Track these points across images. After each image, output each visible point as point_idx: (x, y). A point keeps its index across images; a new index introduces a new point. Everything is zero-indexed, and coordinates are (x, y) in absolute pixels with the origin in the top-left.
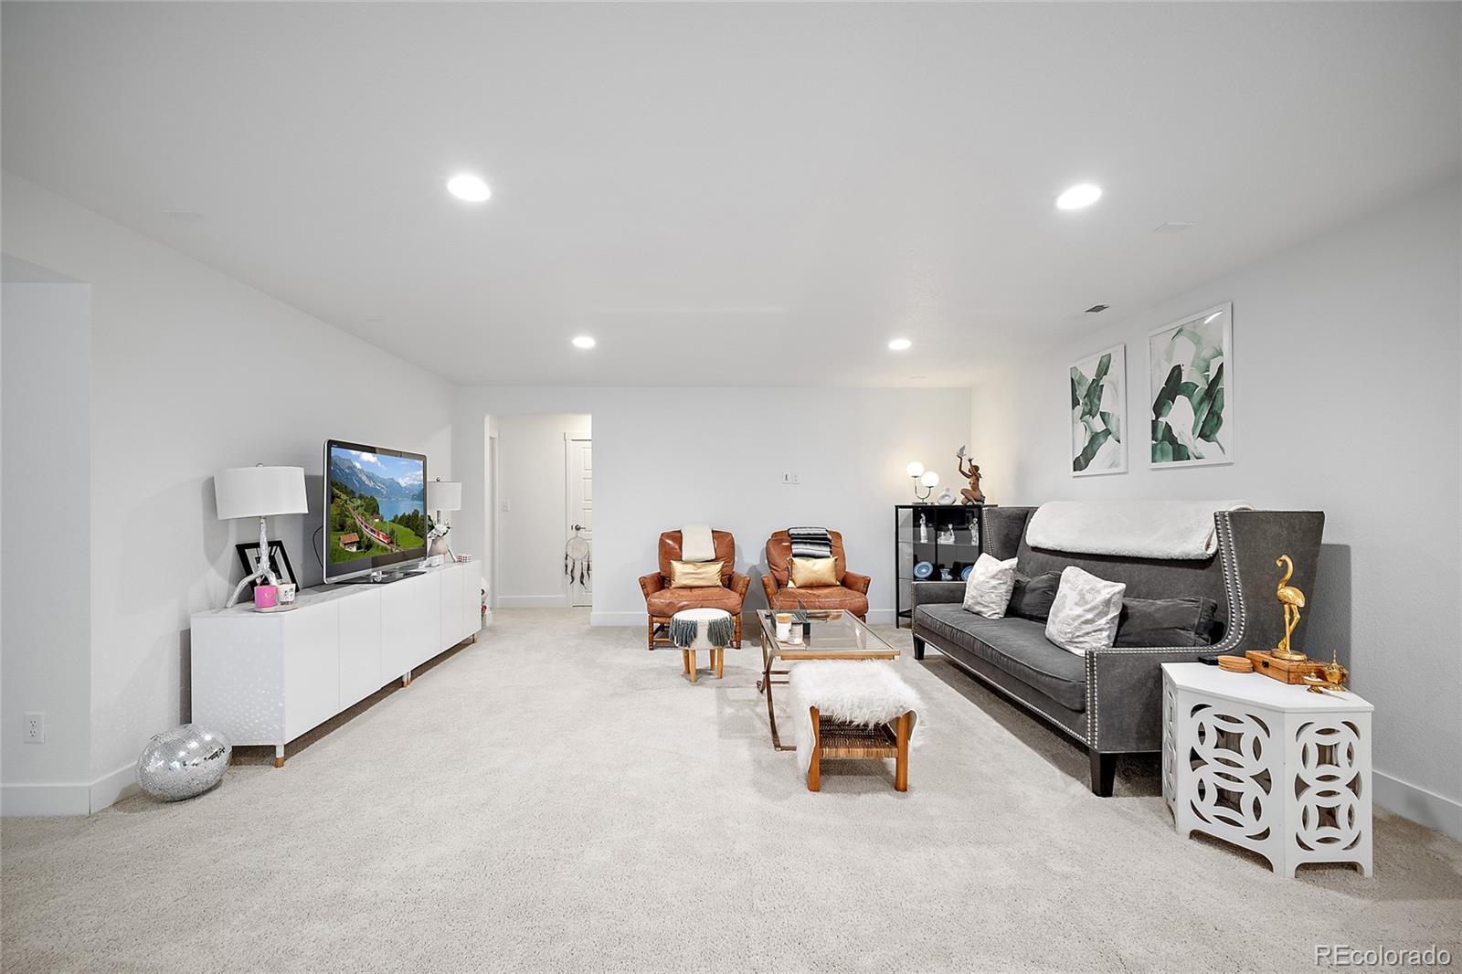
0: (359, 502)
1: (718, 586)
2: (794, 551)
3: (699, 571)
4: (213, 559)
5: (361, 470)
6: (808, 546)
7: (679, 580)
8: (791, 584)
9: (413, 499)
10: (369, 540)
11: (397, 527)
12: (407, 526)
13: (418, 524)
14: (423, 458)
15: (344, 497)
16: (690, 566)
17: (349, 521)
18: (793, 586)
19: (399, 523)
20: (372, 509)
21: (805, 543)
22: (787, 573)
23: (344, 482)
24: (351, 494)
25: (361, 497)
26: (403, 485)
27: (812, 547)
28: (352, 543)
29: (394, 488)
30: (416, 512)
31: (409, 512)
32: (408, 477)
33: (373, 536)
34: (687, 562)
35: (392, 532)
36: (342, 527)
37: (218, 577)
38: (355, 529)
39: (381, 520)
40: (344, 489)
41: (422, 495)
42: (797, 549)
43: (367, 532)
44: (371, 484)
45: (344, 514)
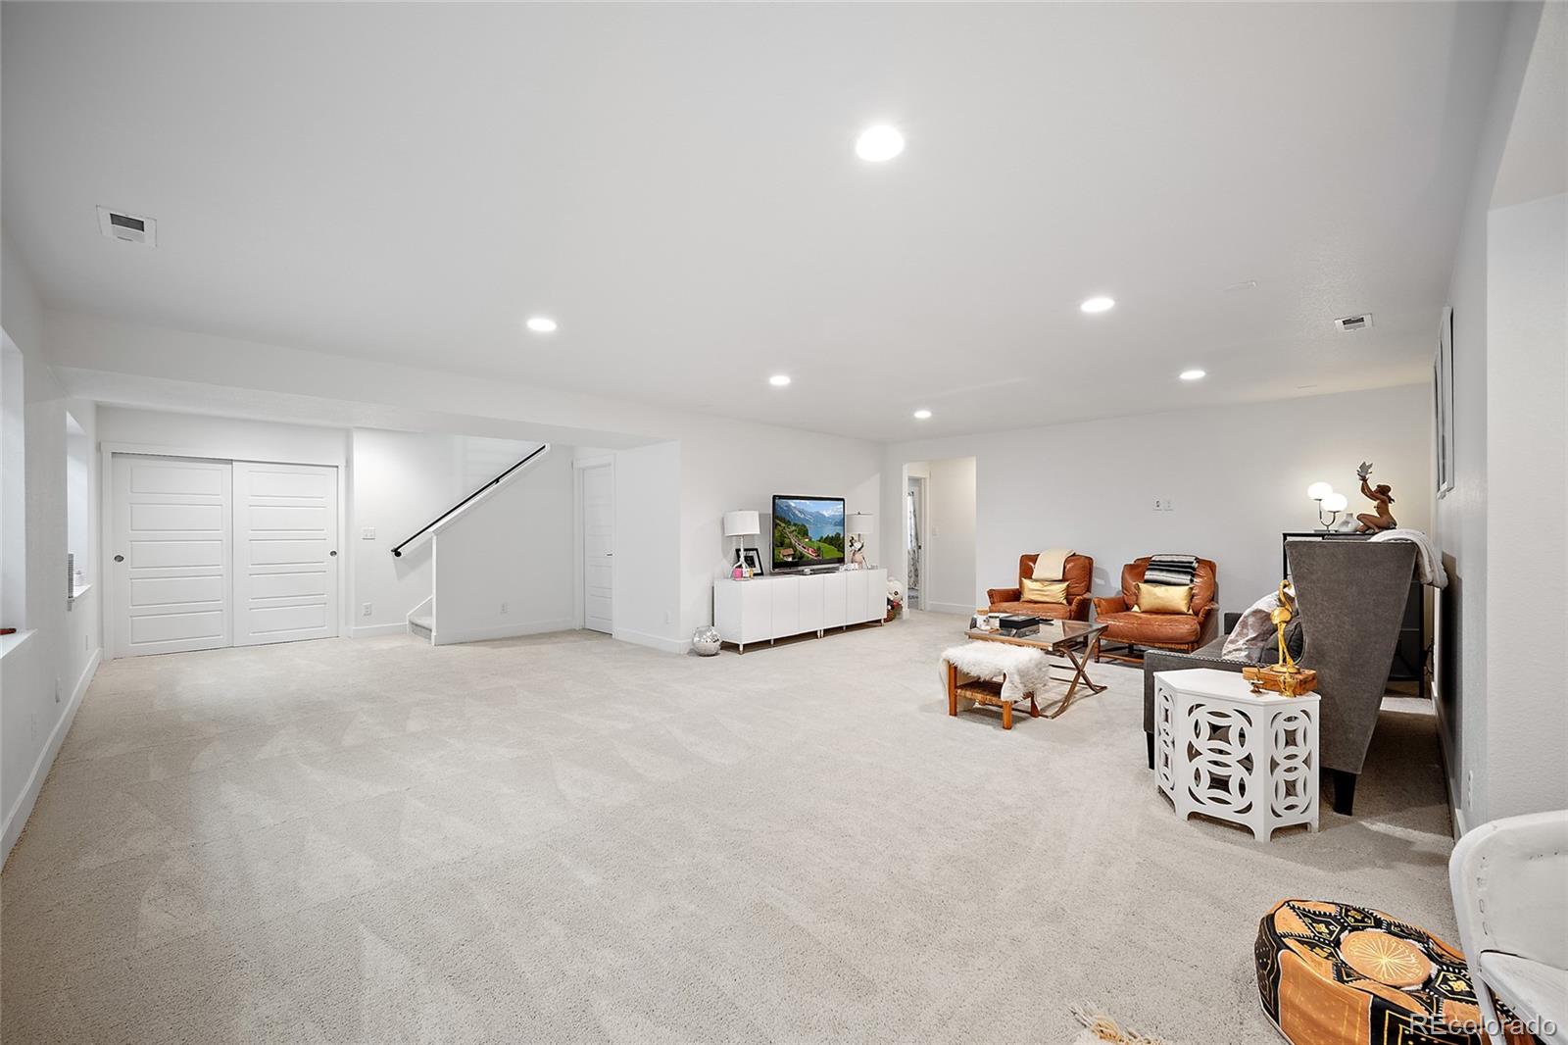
0: (794, 528)
1: (1061, 603)
2: (1146, 577)
3: (1045, 588)
4: (725, 555)
5: (795, 508)
6: (1164, 574)
7: (1027, 595)
8: (1136, 608)
9: (835, 525)
10: (801, 553)
11: (821, 544)
12: (831, 544)
13: (837, 542)
14: (843, 500)
15: (783, 525)
16: (1038, 583)
17: (787, 541)
18: (1138, 610)
19: (824, 542)
20: (803, 532)
21: (1162, 570)
22: (1134, 597)
23: (783, 515)
24: (788, 523)
25: (795, 525)
26: (827, 515)
27: (1169, 575)
28: (789, 555)
29: (820, 518)
30: (838, 534)
31: (832, 534)
32: (830, 510)
33: (805, 551)
34: (1036, 581)
35: (819, 549)
36: (782, 544)
37: (727, 565)
38: (791, 545)
39: (810, 540)
40: (783, 520)
41: (842, 523)
42: (1149, 575)
43: (800, 548)
44: (802, 516)
45: (783, 536)
